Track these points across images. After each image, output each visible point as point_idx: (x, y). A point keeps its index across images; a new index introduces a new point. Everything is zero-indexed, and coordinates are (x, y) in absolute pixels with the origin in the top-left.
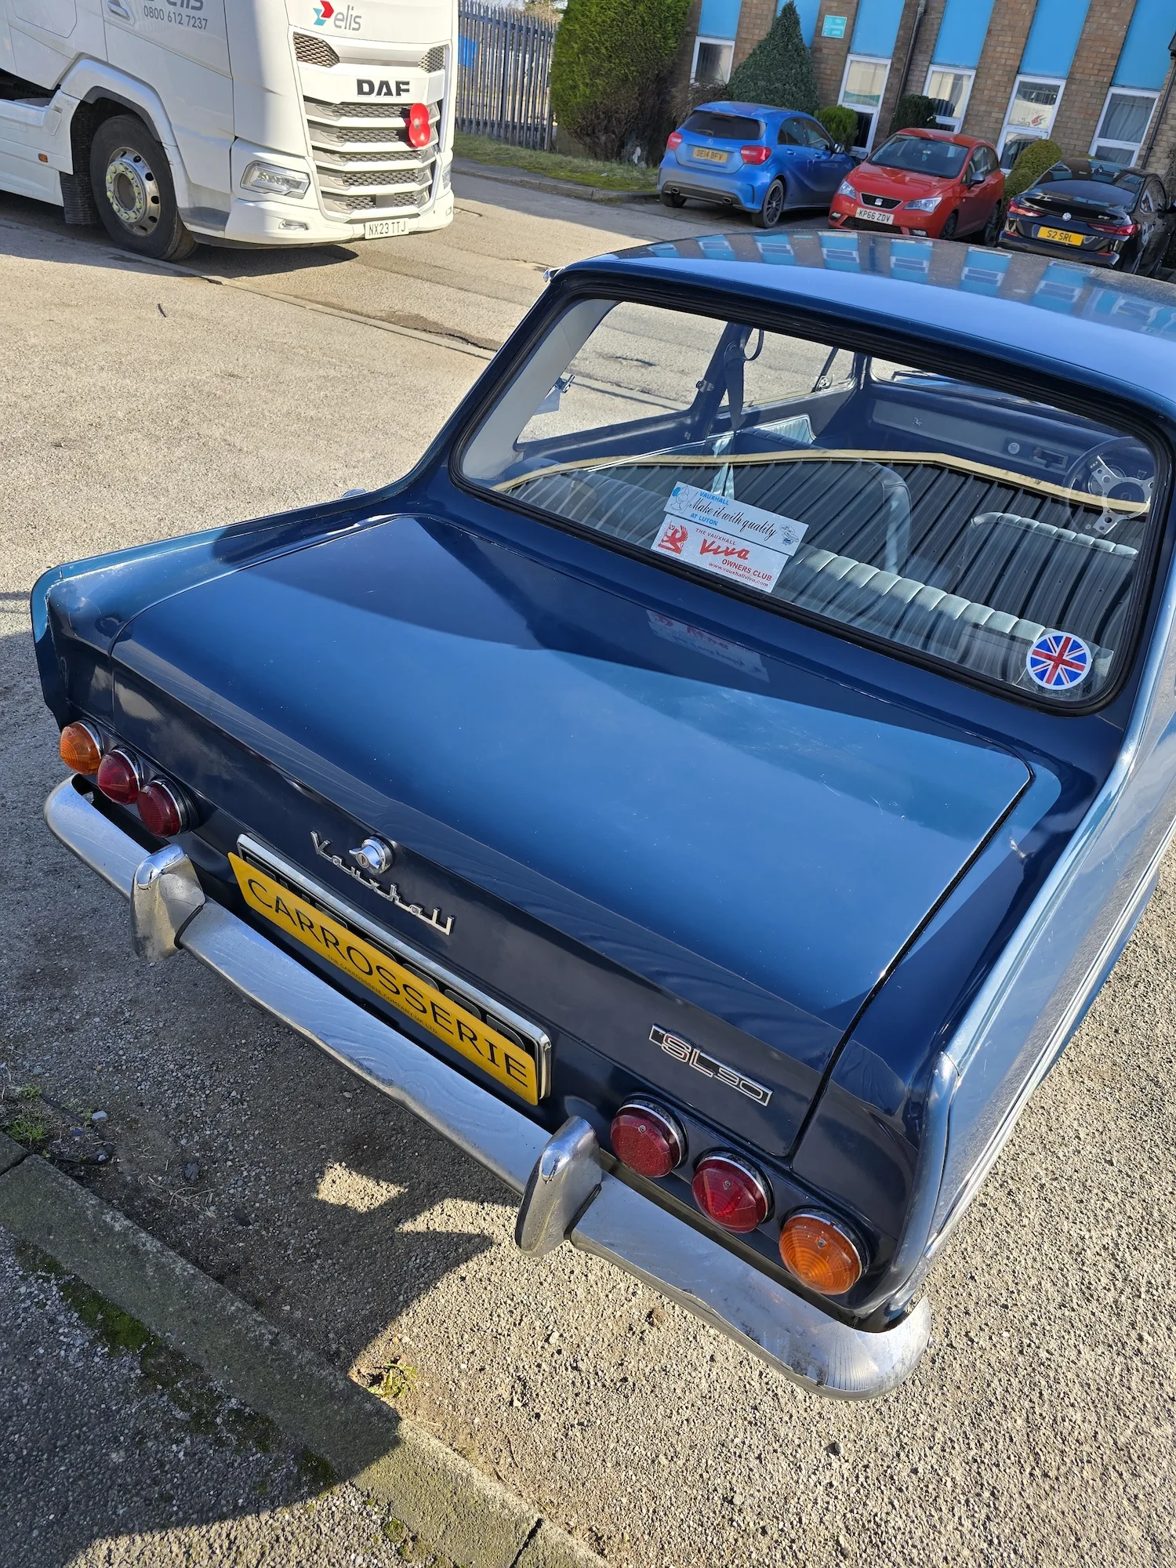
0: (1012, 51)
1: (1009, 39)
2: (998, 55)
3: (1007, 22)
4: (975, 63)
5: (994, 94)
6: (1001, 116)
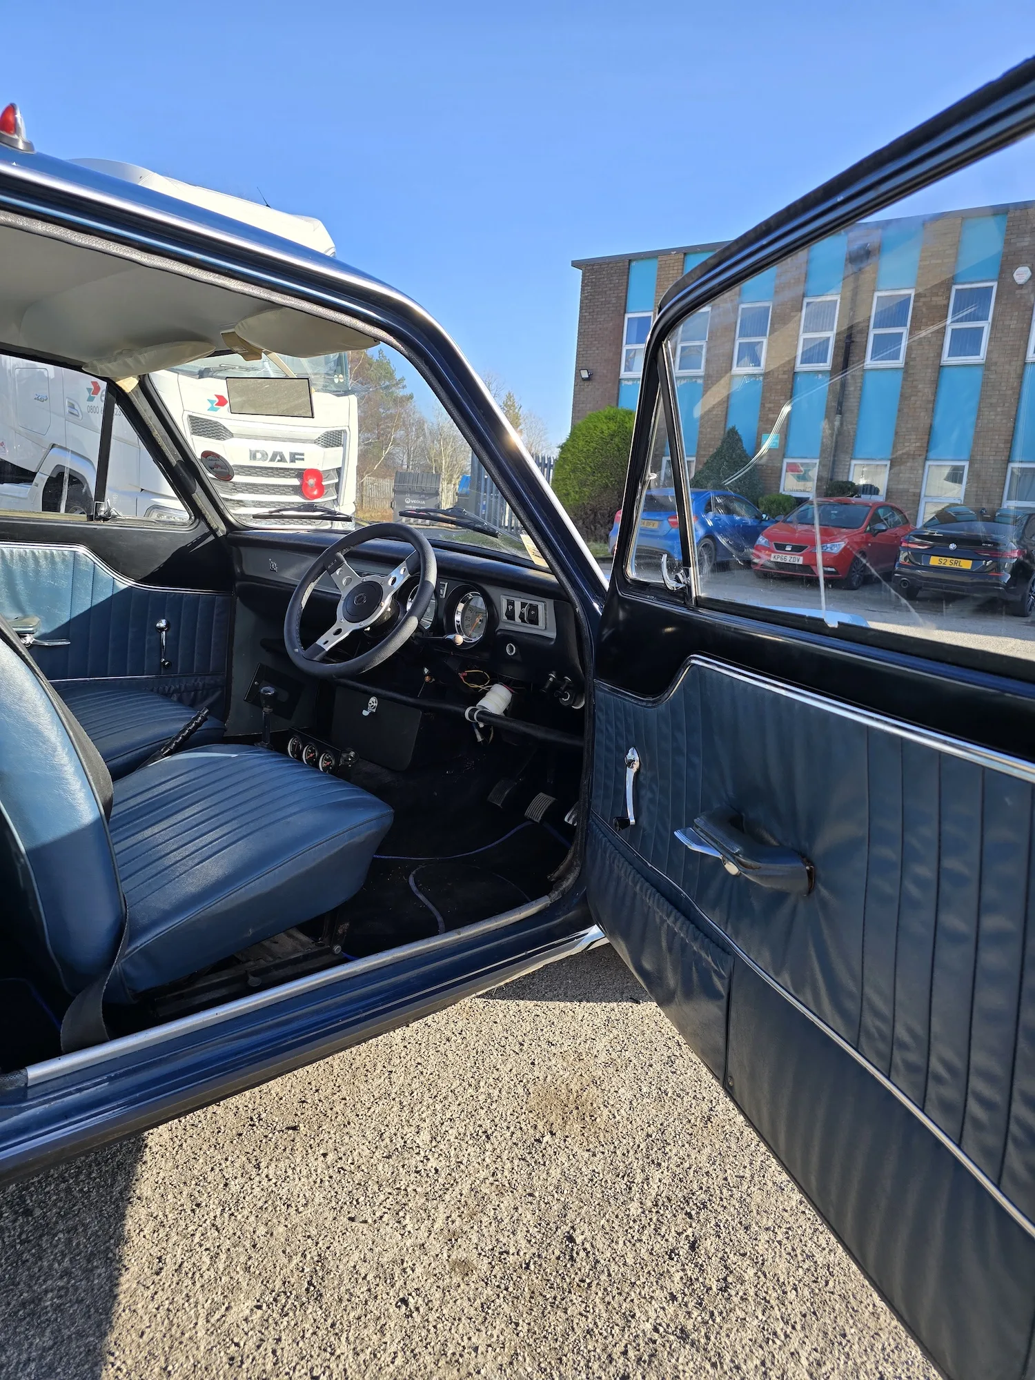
2: (907, 448)
3: (910, 426)
4: (888, 456)
5: (909, 476)
6: (918, 491)
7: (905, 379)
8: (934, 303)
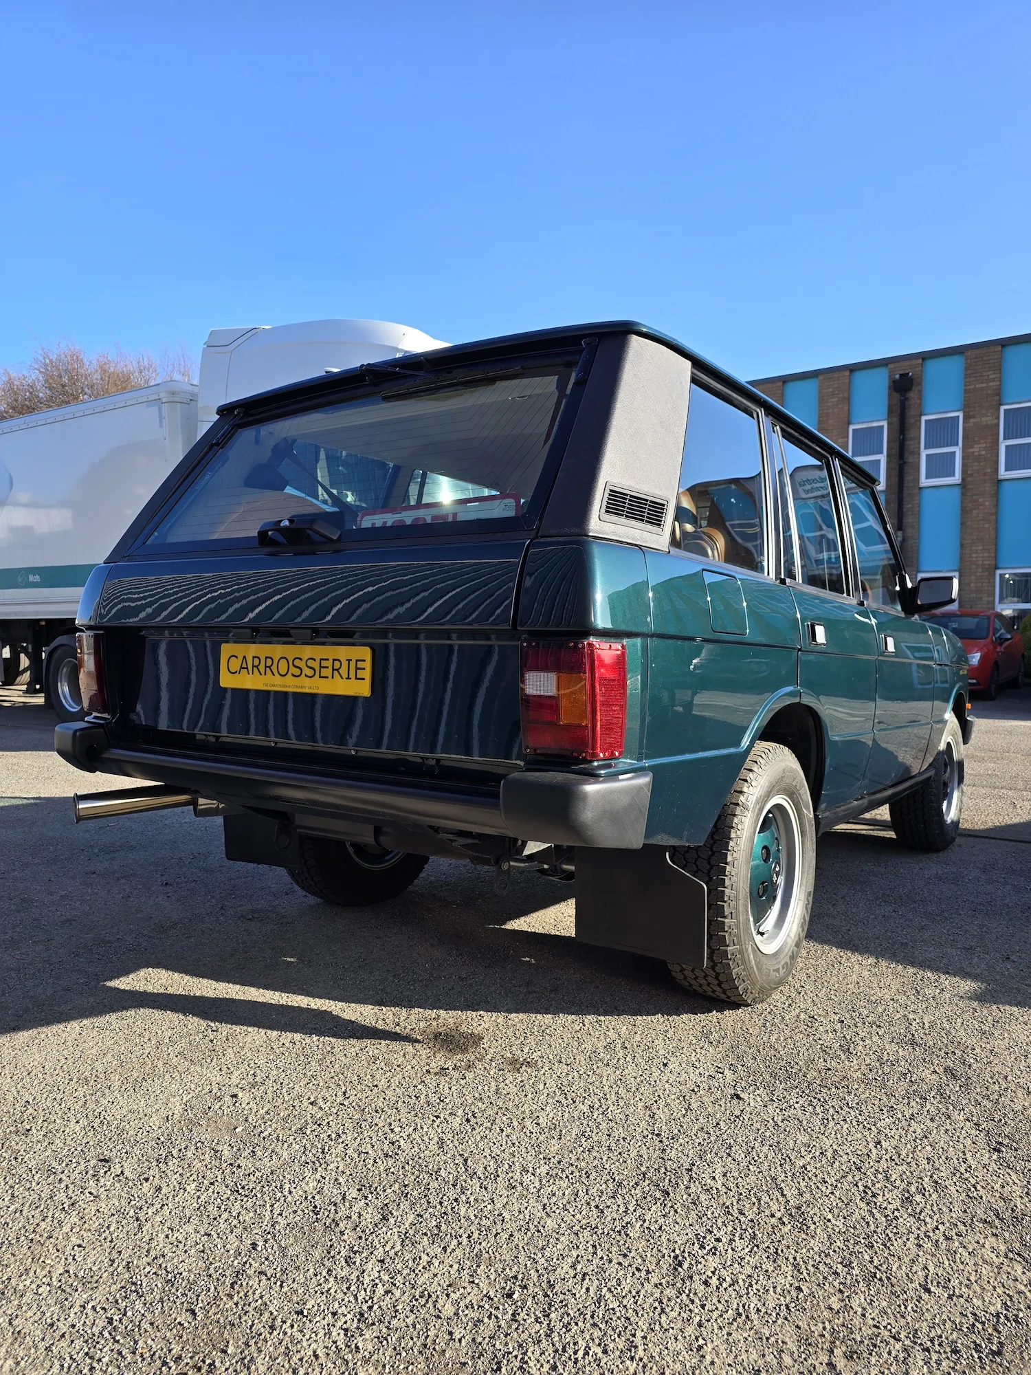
0: (986, 555)
1: (981, 548)
2: (975, 559)
3: (975, 537)
4: (956, 567)
5: (980, 585)
6: (992, 599)
7: (963, 494)
8: (985, 423)
